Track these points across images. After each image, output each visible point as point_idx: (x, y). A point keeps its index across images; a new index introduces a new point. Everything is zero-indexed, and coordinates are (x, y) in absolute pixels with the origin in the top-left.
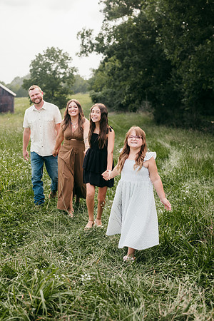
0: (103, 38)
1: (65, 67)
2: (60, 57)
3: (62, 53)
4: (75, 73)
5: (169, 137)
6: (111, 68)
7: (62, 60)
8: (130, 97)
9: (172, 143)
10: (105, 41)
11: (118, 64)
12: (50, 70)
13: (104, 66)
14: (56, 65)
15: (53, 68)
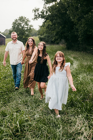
0: (44, 12)
1: (28, 25)
2: (25, 20)
3: (26, 19)
4: (32, 28)
5: (73, 55)
6: (47, 25)
7: (26, 22)
8: (56, 38)
9: (74, 58)
10: (45, 13)
11: (50, 23)
12: (21, 26)
13: (44, 24)
14: (23, 24)
15: (22, 25)
